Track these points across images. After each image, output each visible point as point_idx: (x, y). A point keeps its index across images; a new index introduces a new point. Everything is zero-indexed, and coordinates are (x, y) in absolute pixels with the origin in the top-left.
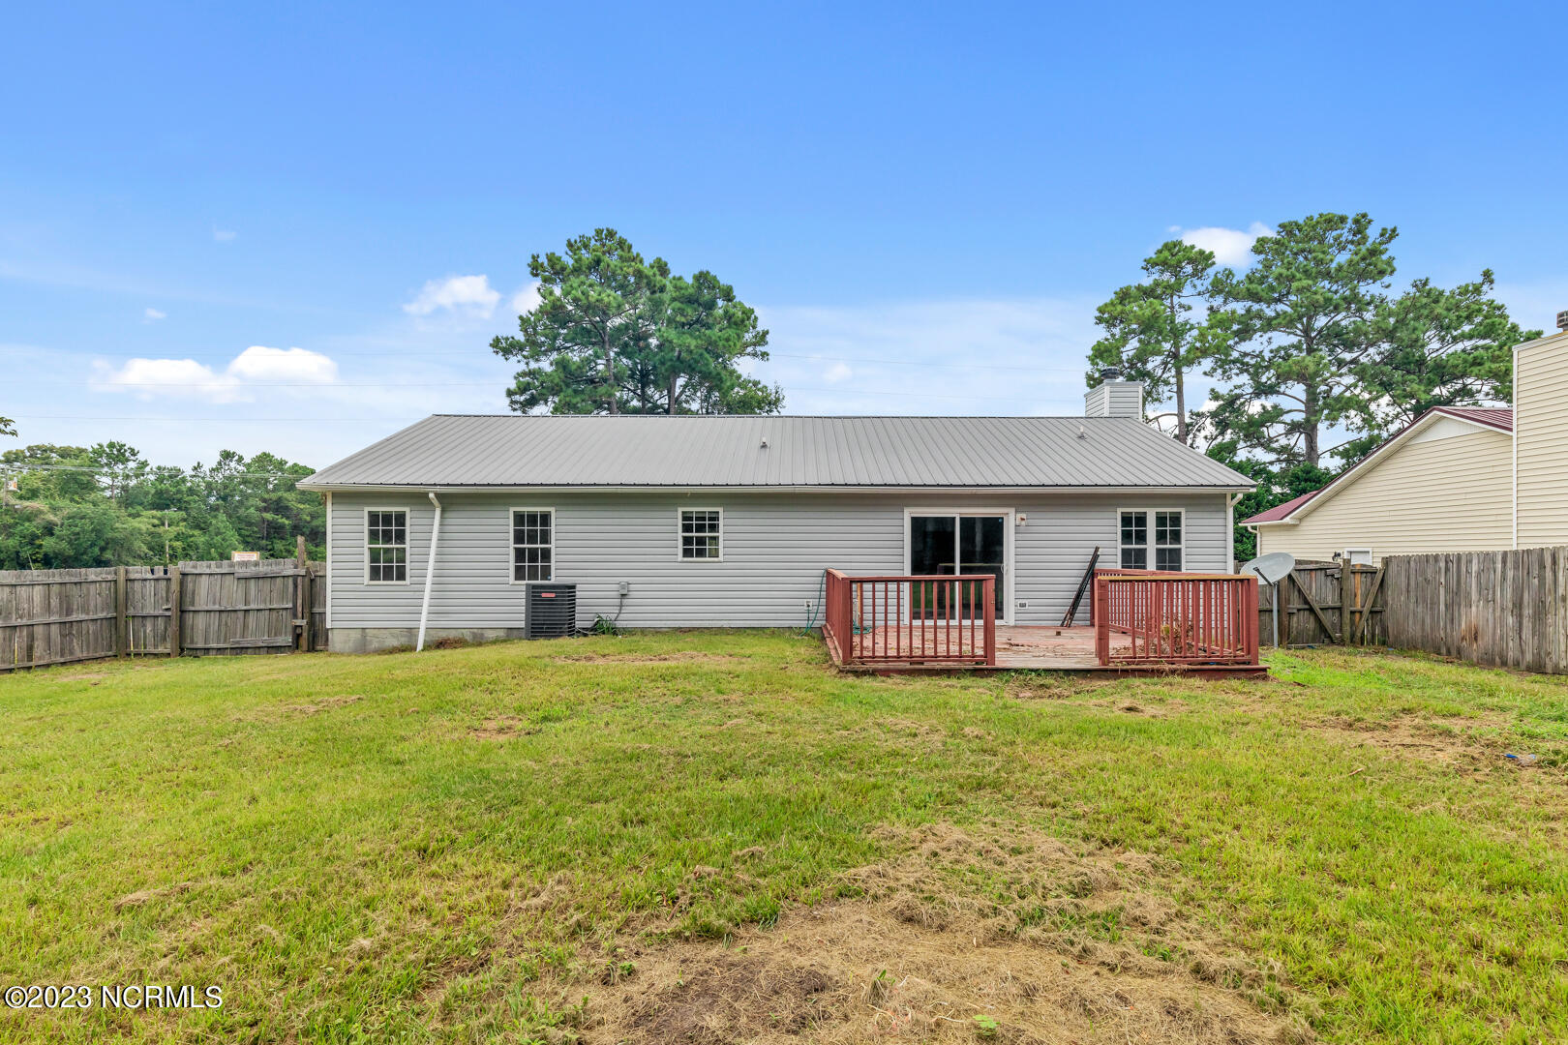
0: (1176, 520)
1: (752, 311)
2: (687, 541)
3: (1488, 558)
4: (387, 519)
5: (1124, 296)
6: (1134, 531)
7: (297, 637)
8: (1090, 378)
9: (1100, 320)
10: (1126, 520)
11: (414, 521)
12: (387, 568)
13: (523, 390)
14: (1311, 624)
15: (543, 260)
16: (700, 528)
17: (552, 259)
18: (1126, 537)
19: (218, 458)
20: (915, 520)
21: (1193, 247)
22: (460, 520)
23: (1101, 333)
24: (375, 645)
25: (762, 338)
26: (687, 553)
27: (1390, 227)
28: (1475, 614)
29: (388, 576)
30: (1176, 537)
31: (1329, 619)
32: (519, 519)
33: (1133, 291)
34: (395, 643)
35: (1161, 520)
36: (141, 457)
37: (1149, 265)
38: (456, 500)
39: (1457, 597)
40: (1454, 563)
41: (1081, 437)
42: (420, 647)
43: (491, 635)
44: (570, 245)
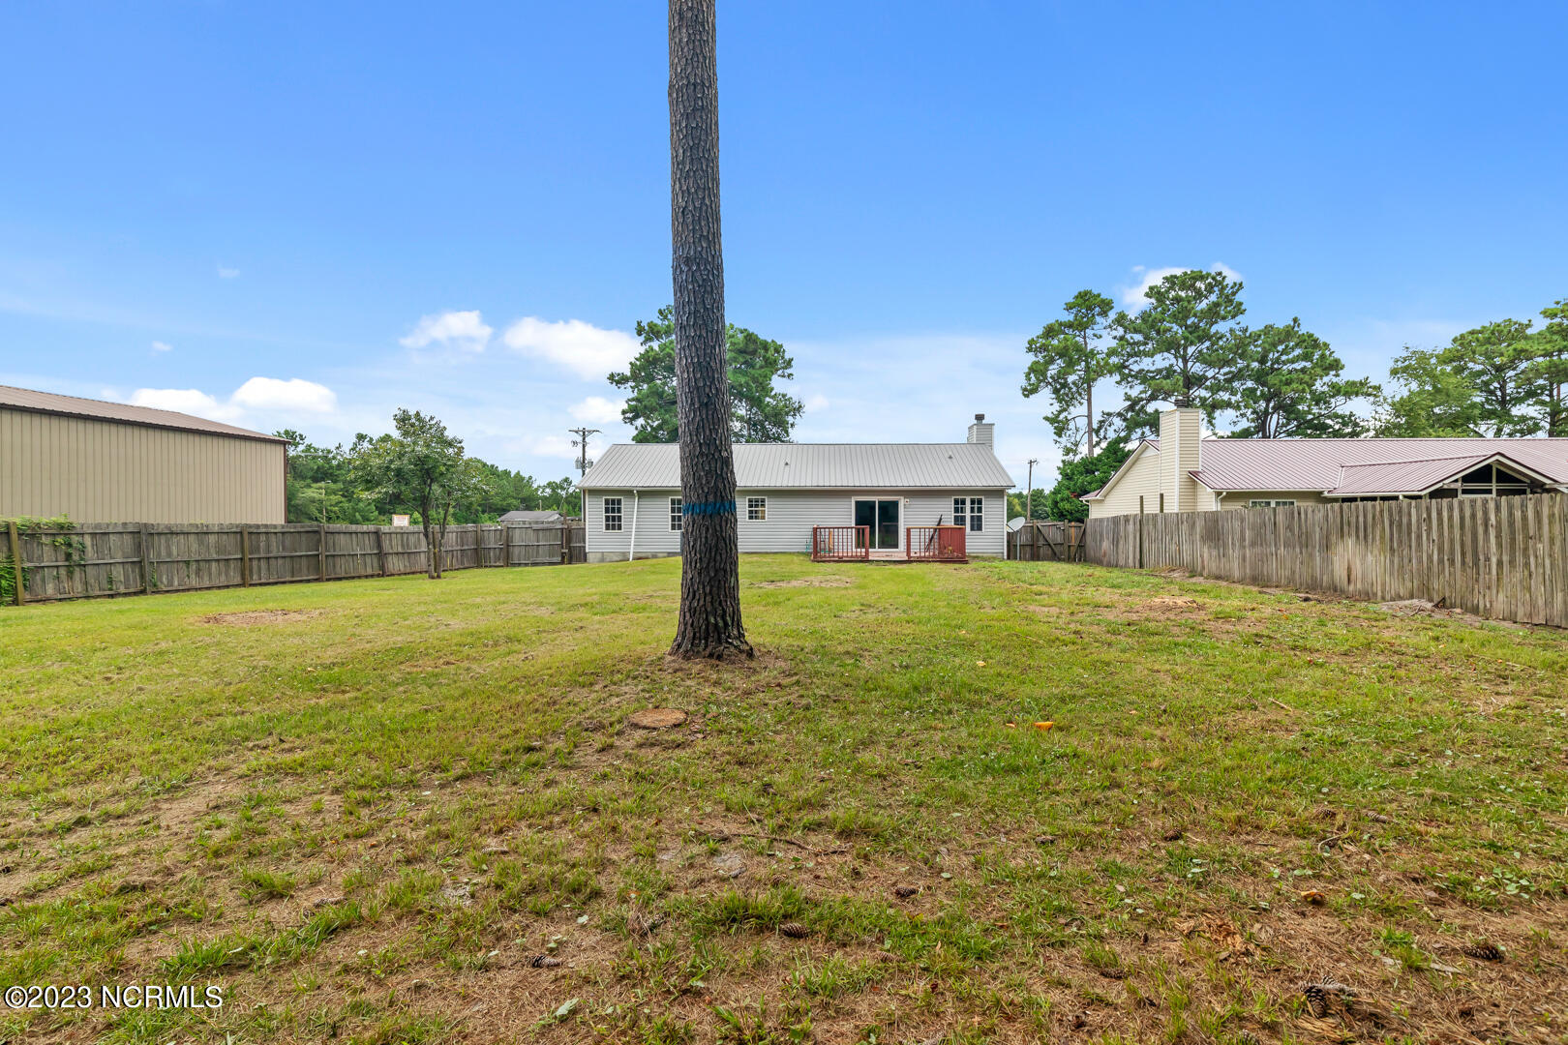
0: (980, 502)
1: (781, 346)
2: (751, 512)
4: (613, 502)
5: (1050, 332)
6: (959, 505)
7: (563, 558)
8: (1025, 390)
9: (1030, 350)
10: (956, 502)
11: (626, 503)
12: (613, 522)
13: (632, 409)
14: (1050, 552)
15: (644, 324)
16: (757, 506)
17: (651, 326)
18: (956, 510)
19: (355, 440)
20: (857, 503)
21: (1099, 295)
22: (648, 503)
23: (1031, 358)
24: (608, 559)
25: (789, 363)
26: (751, 518)
27: (1238, 282)
29: (613, 528)
30: (980, 510)
31: (1057, 549)
32: (673, 502)
33: (1056, 327)
34: (619, 558)
35: (973, 502)
36: (307, 442)
37: (1069, 307)
38: (646, 494)
41: (950, 457)
42: (631, 559)
43: (660, 555)
44: (661, 312)
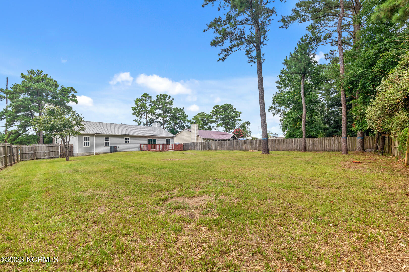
0: (170, 139)
2: (125, 141)
3: (191, 143)
4: (87, 138)
10: (166, 139)
11: (91, 138)
16: (127, 140)
18: (166, 141)
20: (149, 139)
24: (85, 155)
26: (125, 143)
28: (190, 147)
29: (86, 145)
30: (170, 141)
32: (105, 138)
34: (88, 155)
39: (189, 146)
40: (189, 143)
42: (95, 154)
43: (101, 153)
